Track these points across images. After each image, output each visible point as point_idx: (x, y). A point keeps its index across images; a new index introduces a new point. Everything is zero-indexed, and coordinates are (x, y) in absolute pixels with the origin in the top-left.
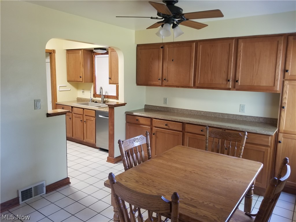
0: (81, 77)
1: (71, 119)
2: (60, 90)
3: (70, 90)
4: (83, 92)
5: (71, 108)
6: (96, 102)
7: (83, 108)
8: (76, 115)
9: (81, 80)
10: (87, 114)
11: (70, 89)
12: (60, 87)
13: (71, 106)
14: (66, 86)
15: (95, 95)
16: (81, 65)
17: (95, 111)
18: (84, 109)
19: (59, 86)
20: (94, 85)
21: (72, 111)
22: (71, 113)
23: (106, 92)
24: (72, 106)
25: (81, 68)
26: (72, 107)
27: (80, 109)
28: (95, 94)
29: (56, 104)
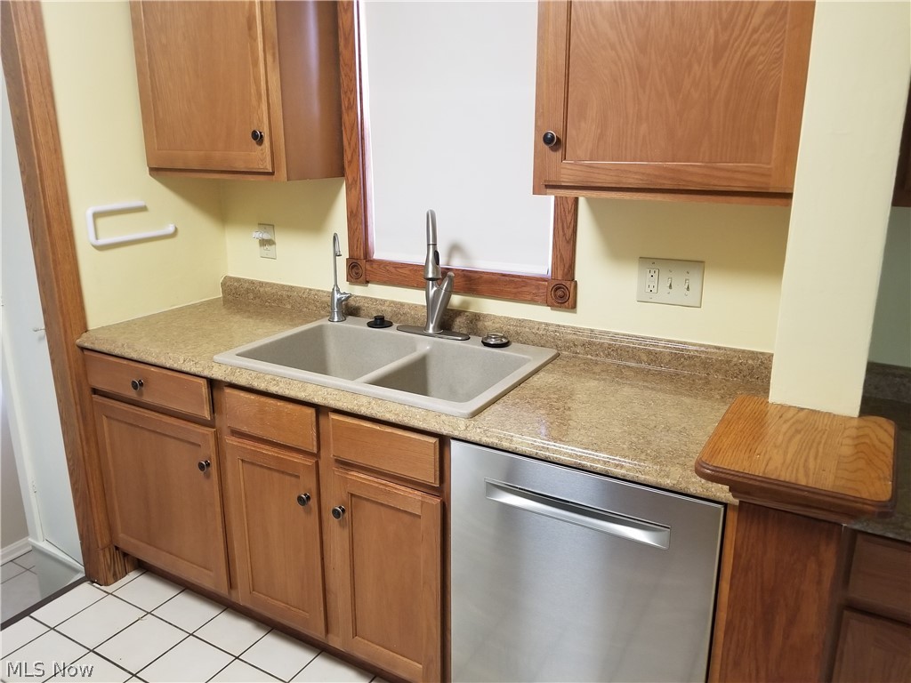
0: (257, 137)
1: (213, 470)
2: (102, 241)
3: (175, 234)
4: (264, 243)
5: (205, 390)
6: (380, 322)
7: (317, 400)
8: (249, 444)
9: (260, 157)
10: (349, 456)
11: (170, 229)
12: (101, 221)
13: (206, 373)
14: (143, 209)
15: (361, 266)
16: (255, 40)
17: (433, 440)
18: (320, 410)
19: (90, 213)
20: (354, 193)
21: (213, 410)
22: (210, 424)
23: (455, 248)
24: (217, 374)
25: (255, 64)
26: (213, 384)
27: (290, 406)
28: (363, 263)
29: (83, 349)
